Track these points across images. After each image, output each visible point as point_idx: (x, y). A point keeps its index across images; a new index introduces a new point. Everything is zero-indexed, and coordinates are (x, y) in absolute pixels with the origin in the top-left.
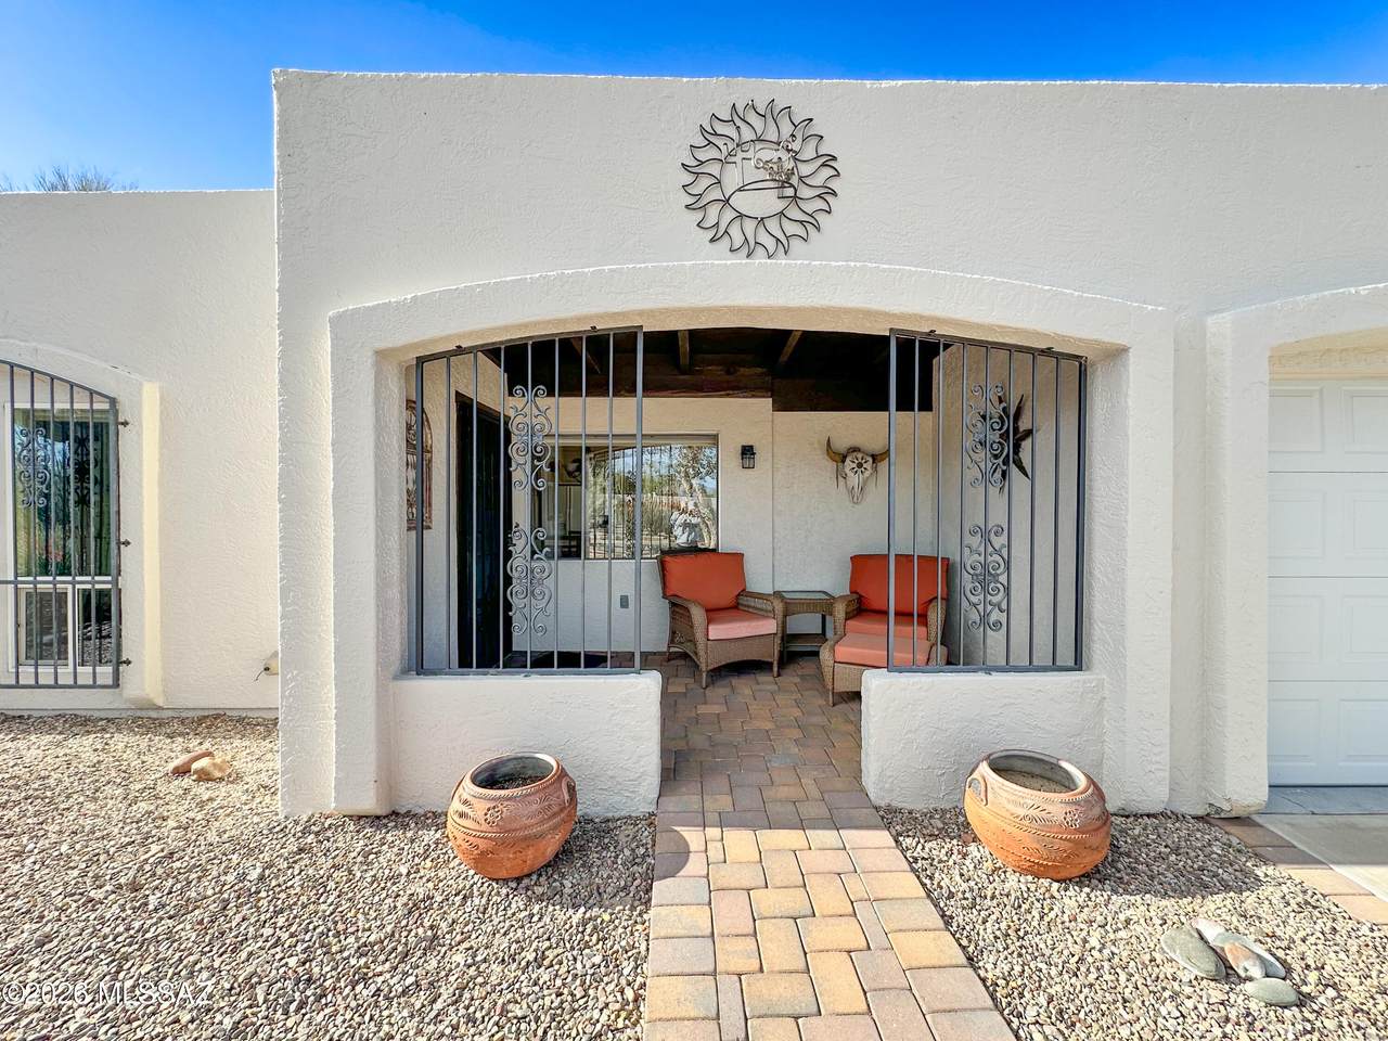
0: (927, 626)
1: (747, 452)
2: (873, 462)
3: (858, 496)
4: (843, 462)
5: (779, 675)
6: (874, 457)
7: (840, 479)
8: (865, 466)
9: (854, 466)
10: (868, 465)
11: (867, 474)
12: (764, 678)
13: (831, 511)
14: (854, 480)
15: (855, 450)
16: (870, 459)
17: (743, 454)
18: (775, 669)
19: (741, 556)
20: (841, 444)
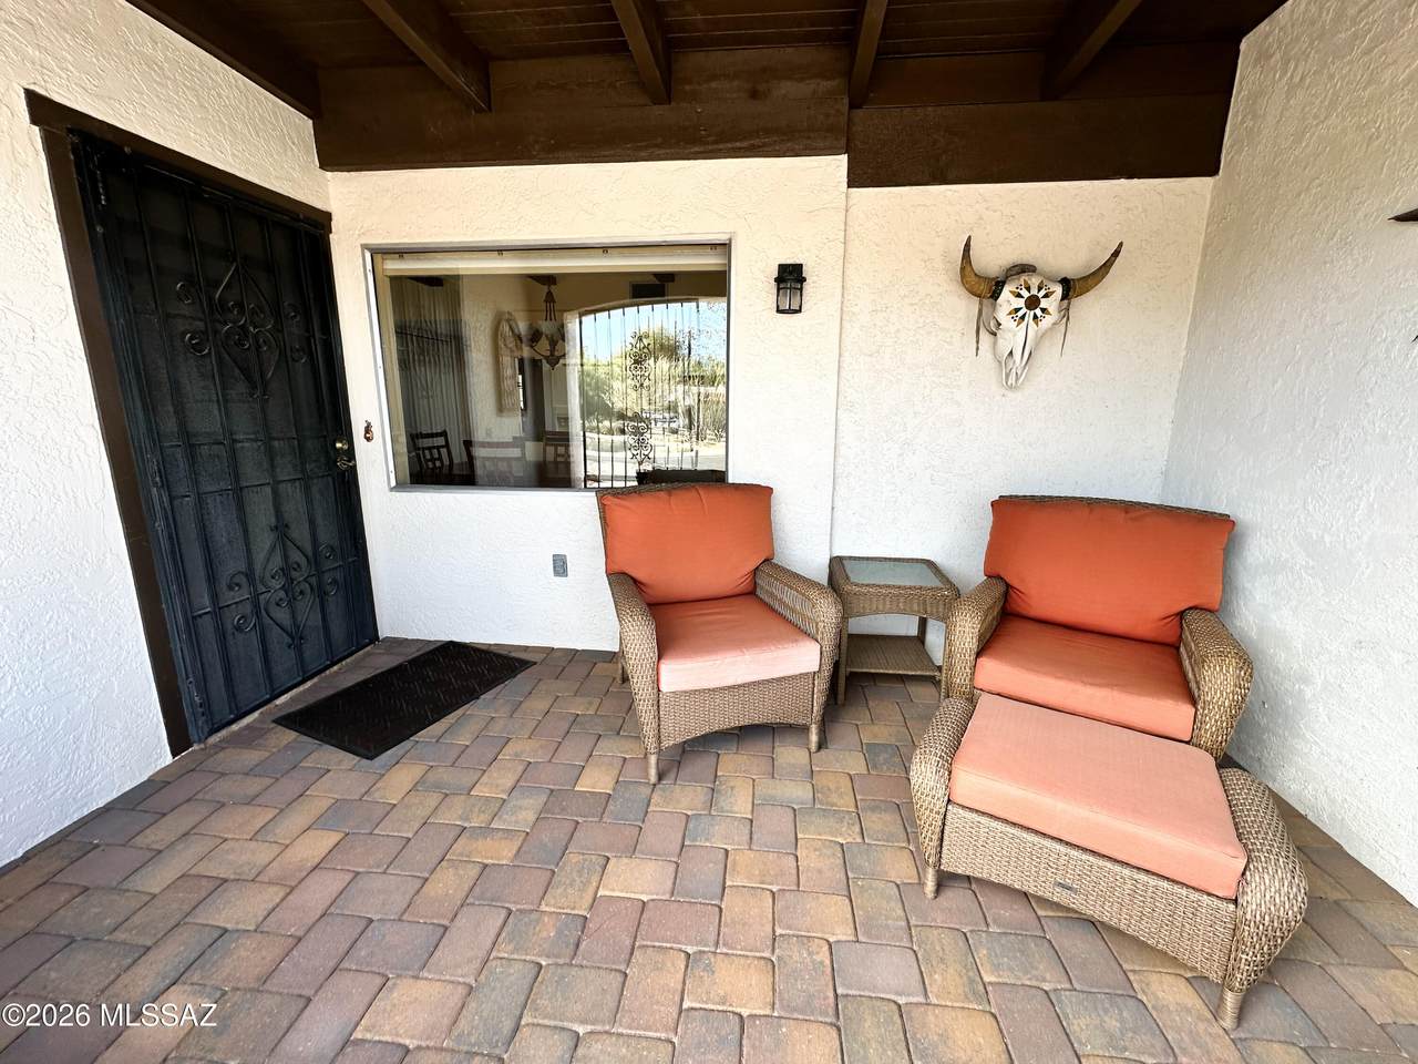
0: (1194, 702)
1: (790, 277)
2: (1065, 296)
3: (1012, 371)
4: (995, 295)
5: (820, 746)
6: (1066, 283)
7: (984, 335)
8: (1044, 303)
9: (1021, 303)
10: (1051, 304)
11: (1047, 322)
12: (791, 754)
13: (959, 404)
14: (1013, 336)
15: (1024, 269)
16: (1058, 290)
17: (779, 280)
18: (814, 738)
19: (769, 490)
20: (990, 260)
